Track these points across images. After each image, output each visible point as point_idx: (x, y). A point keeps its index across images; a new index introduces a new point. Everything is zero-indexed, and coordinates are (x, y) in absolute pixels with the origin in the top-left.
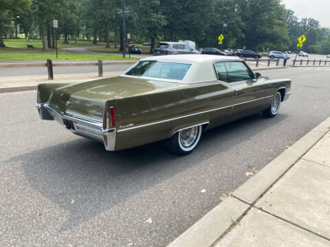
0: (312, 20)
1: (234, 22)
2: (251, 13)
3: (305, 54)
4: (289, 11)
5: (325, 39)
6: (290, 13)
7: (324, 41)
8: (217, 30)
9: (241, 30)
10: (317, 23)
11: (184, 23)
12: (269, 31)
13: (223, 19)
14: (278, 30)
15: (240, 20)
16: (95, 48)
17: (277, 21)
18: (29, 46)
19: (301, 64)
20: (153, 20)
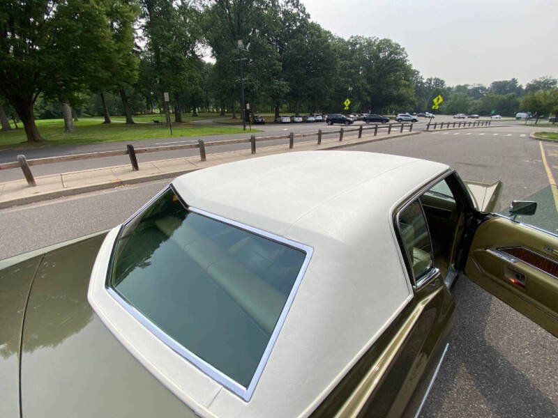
0: (437, 80)
1: (359, 85)
2: (377, 75)
3: (431, 115)
4: (415, 71)
5: (450, 99)
6: (415, 73)
7: (449, 101)
8: (343, 94)
9: (366, 94)
10: (442, 82)
11: (309, 88)
12: (395, 93)
13: (347, 82)
14: (404, 91)
15: (366, 83)
16: (222, 119)
17: (403, 82)
18: (155, 121)
19: (435, 128)
20: (275, 87)
